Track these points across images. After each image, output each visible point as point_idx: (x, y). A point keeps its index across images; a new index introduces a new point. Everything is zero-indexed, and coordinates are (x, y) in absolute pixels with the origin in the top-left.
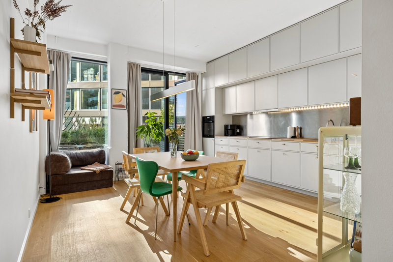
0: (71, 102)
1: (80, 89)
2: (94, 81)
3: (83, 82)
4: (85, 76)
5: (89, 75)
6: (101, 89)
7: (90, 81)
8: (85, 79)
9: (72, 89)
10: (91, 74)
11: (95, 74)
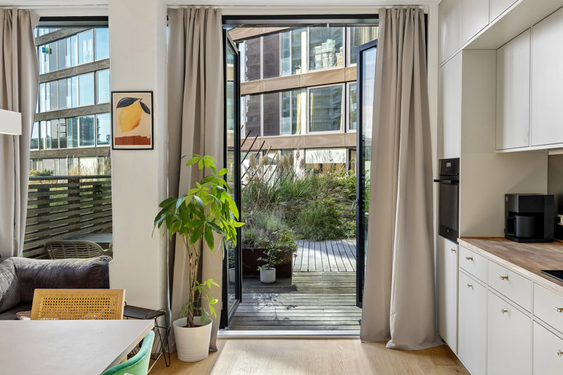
0: (291, 118)
1: (307, 87)
2: (335, 68)
3: (312, 71)
4: (318, 58)
5: (325, 55)
6: (348, 84)
7: (326, 68)
8: (317, 65)
9: (292, 89)
10: (328, 53)
11: (336, 52)
